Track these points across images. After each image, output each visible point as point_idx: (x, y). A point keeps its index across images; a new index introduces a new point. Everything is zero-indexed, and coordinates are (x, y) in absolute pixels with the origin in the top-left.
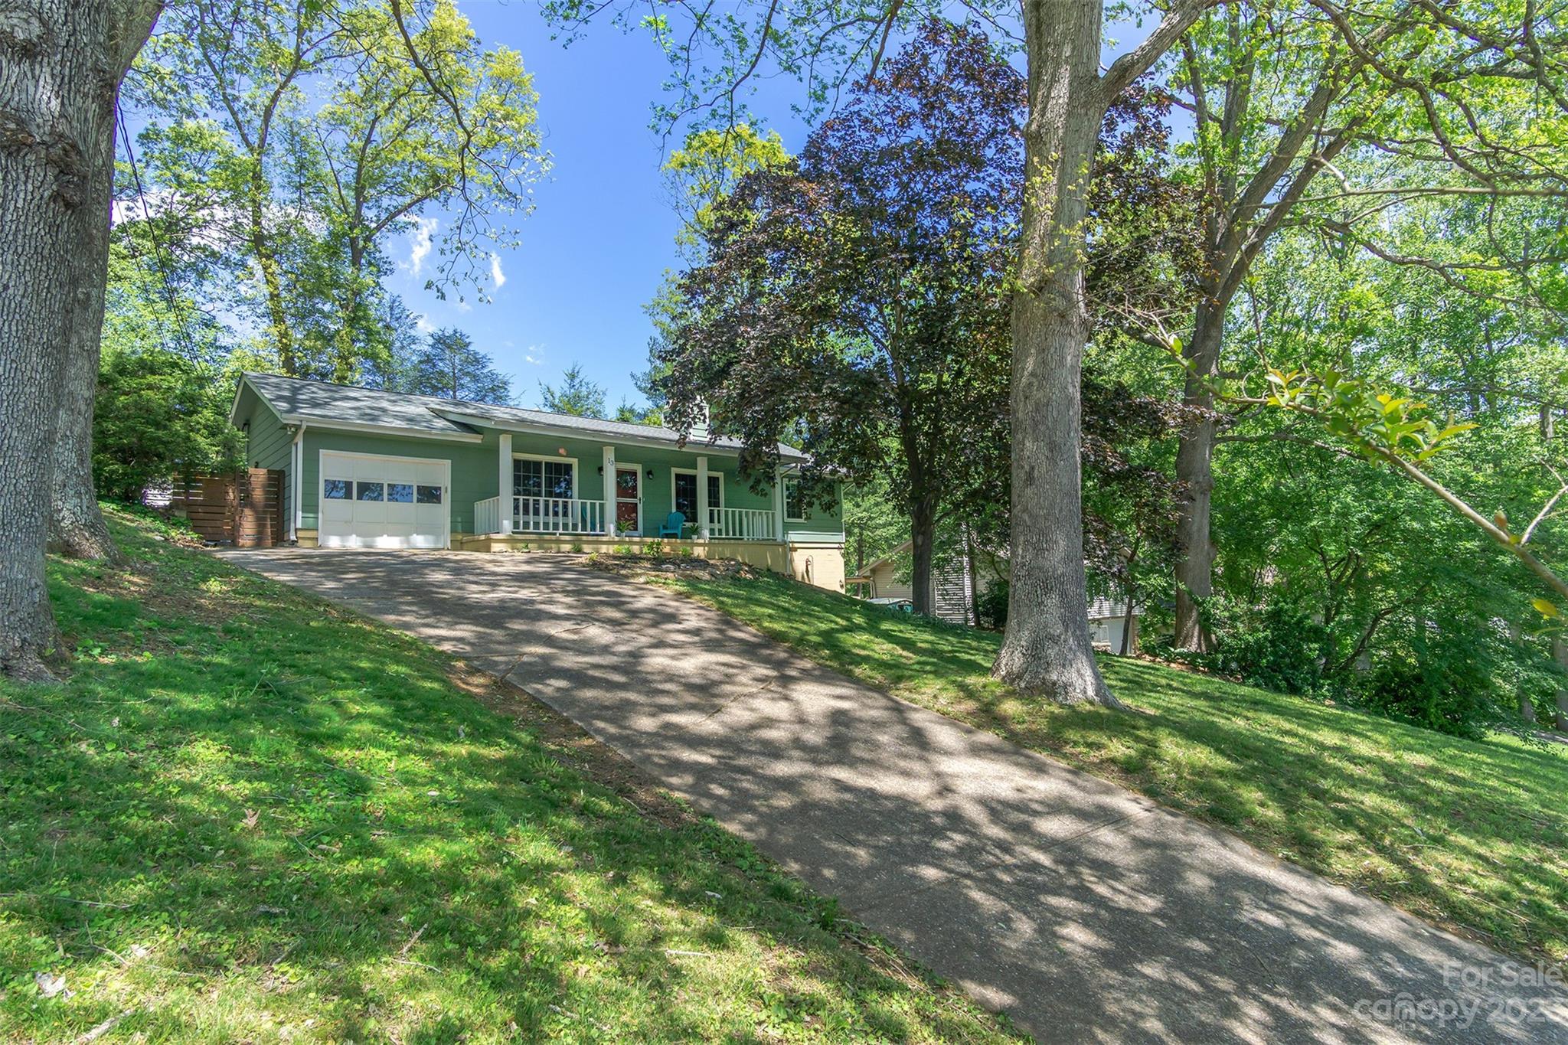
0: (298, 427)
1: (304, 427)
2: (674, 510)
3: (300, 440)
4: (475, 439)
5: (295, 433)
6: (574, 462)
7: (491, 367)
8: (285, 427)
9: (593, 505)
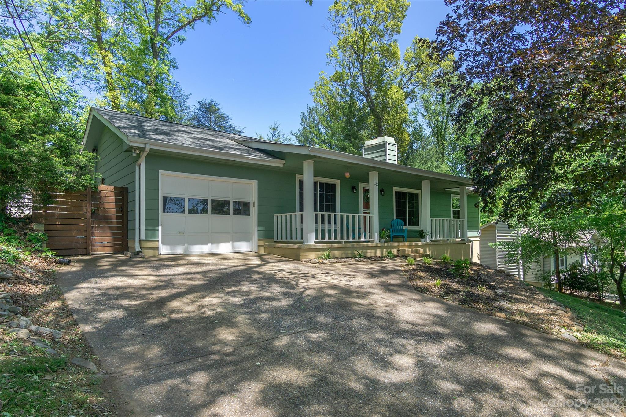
0: (142, 150)
1: (148, 149)
2: (395, 218)
3: (142, 162)
4: (278, 164)
5: (139, 156)
6: (337, 182)
7: (231, 122)
8: (130, 150)
9: (354, 217)
